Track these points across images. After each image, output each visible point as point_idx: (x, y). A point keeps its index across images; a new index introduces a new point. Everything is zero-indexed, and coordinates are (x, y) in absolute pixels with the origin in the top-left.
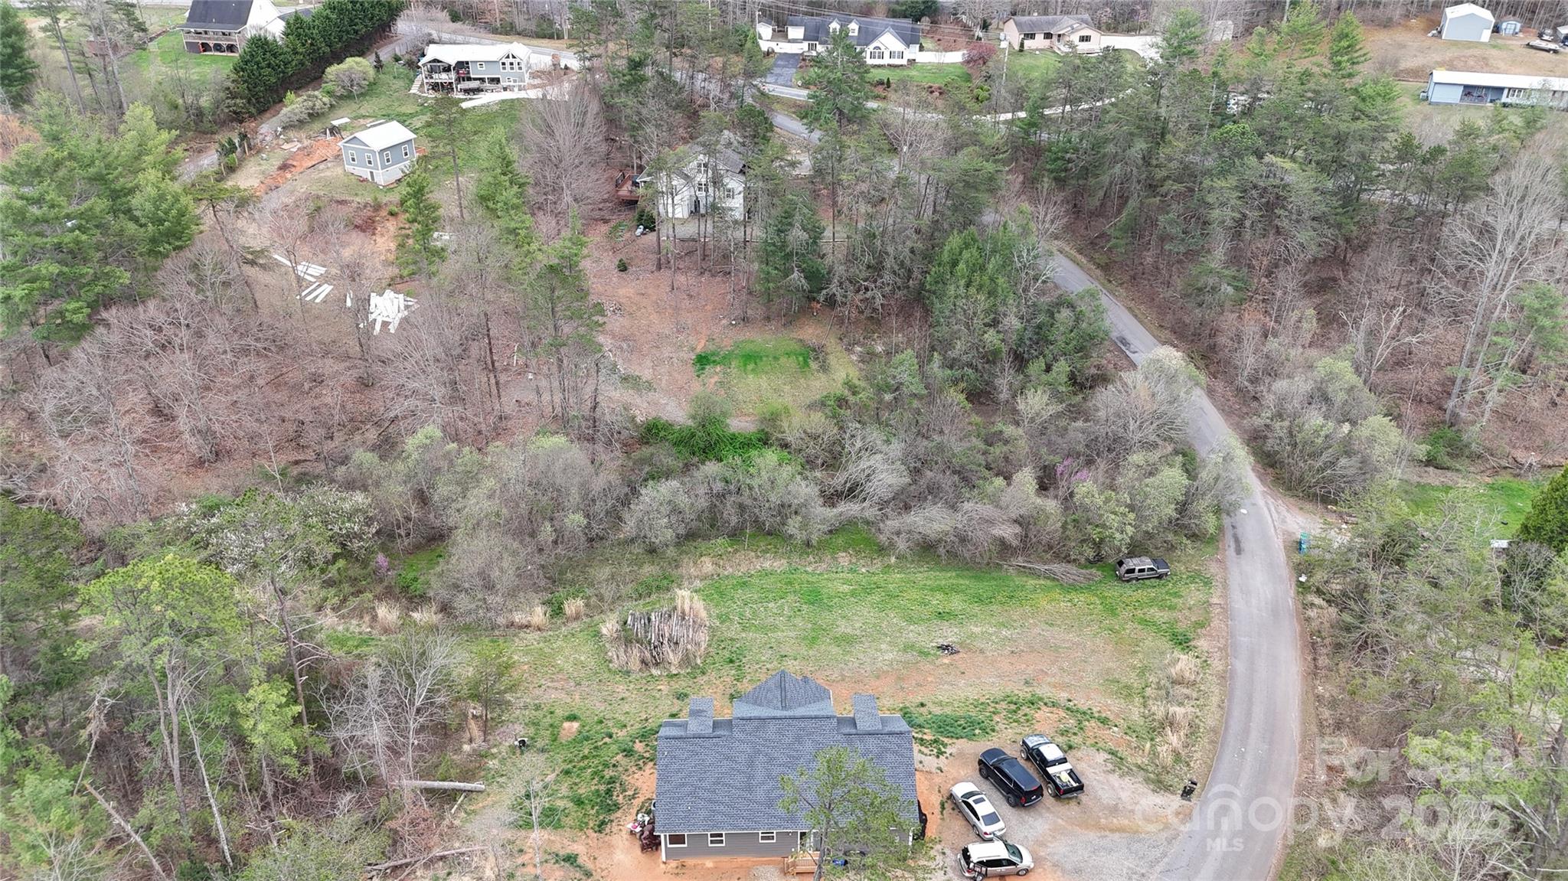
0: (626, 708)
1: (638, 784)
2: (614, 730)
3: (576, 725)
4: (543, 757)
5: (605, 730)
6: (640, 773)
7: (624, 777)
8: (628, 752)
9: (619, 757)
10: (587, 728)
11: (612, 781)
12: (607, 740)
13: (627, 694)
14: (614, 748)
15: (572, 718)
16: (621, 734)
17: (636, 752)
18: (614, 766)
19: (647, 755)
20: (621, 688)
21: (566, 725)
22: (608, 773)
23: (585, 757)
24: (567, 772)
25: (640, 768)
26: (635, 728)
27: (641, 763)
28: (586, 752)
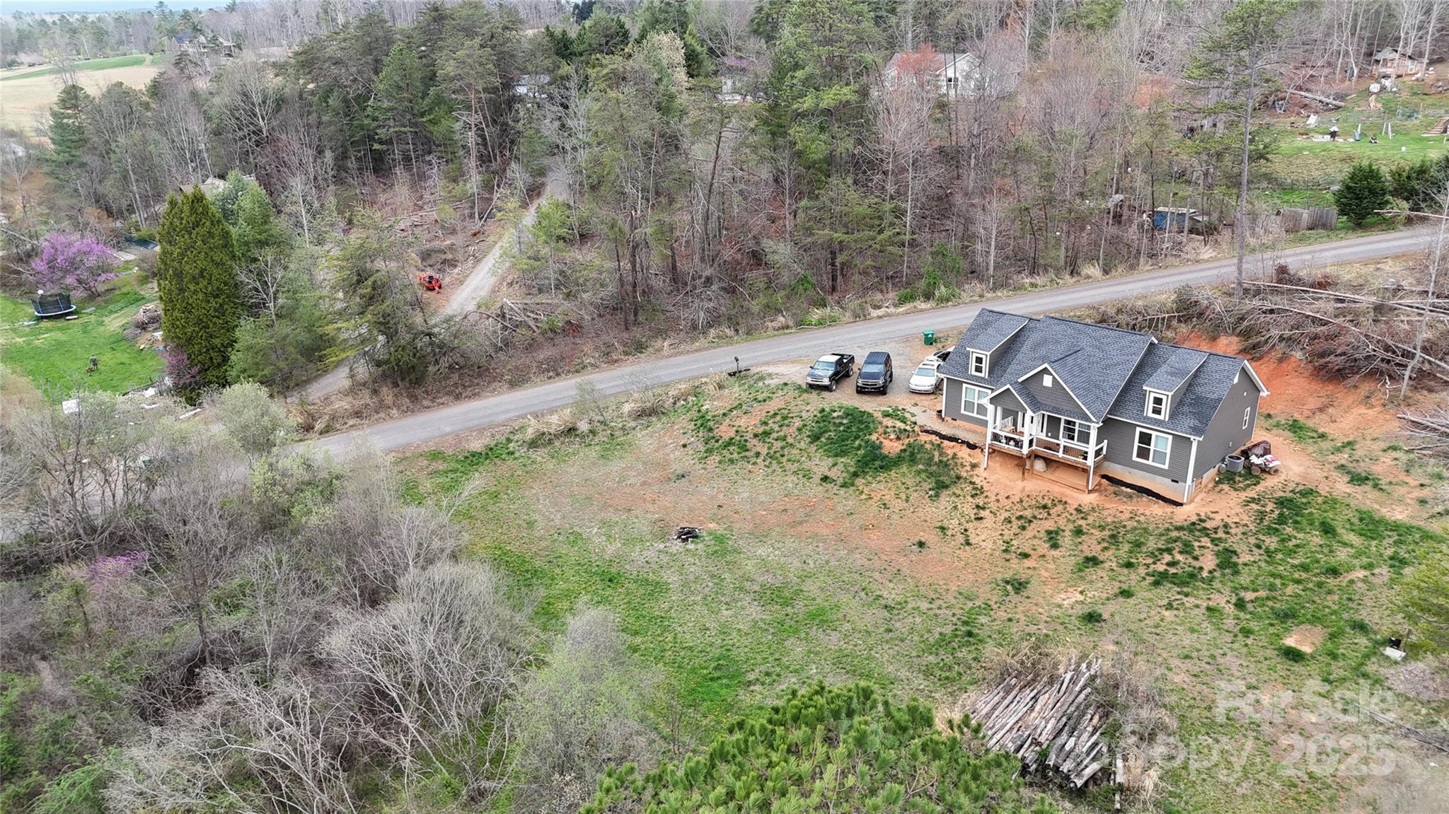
0: (1188, 640)
1: (1238, 509)
2: (1230, 609)
3: (1290, 642)
4: (1364, 615)
5: (1242, 615)
6: (1229, 521)
7: (1252, 527)
8: (1227, 560)
9: (1245, 558)
10: (1271, 630)
11: (1271, 531)
12: (1249, 596)
13: (1174, 662)
14: (1244, 579)
15: (1293, 655)
16: (1222, 600)
17: (1217, 554)
18: (1259, 547)
19: (1205, 541)
20: (1179, 679)
21: (1307, 649)
22: (1271, 542)
23: (1298, 582)
24: (1334, 572)
25: (1226, 526)
26: (1197, 600)
27: (1221, 534)
28: (1290, 590)
